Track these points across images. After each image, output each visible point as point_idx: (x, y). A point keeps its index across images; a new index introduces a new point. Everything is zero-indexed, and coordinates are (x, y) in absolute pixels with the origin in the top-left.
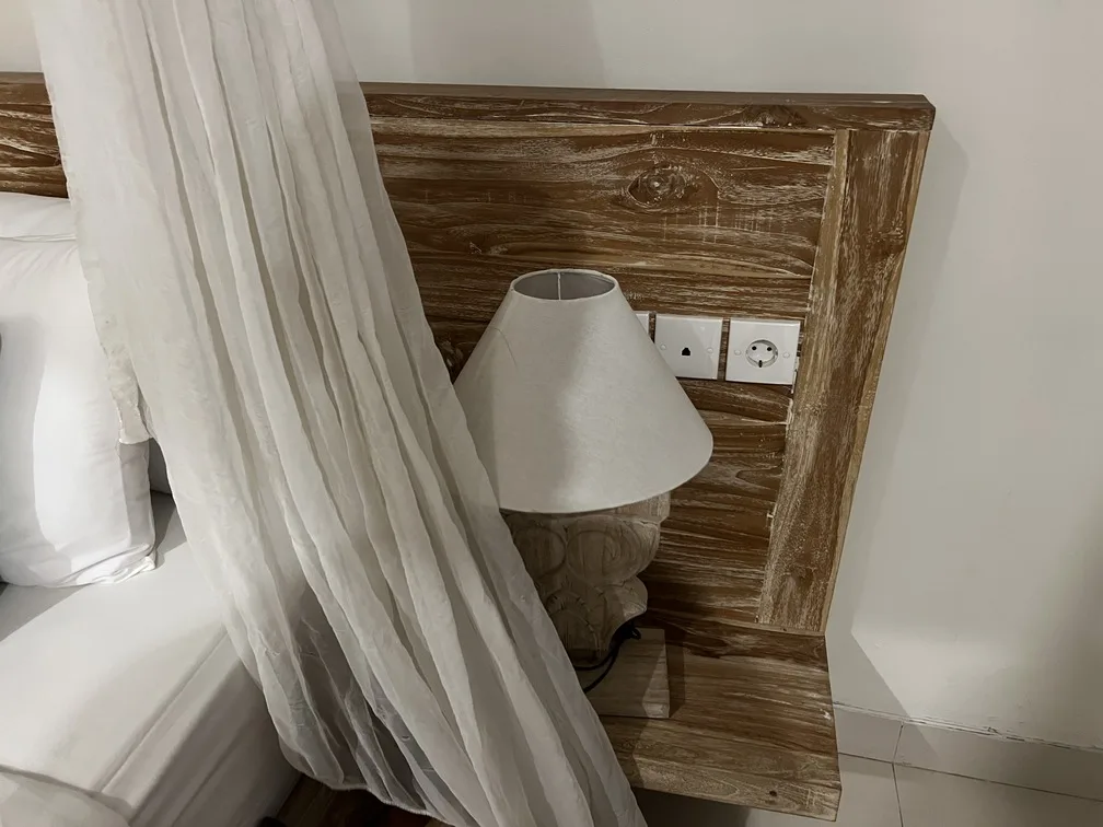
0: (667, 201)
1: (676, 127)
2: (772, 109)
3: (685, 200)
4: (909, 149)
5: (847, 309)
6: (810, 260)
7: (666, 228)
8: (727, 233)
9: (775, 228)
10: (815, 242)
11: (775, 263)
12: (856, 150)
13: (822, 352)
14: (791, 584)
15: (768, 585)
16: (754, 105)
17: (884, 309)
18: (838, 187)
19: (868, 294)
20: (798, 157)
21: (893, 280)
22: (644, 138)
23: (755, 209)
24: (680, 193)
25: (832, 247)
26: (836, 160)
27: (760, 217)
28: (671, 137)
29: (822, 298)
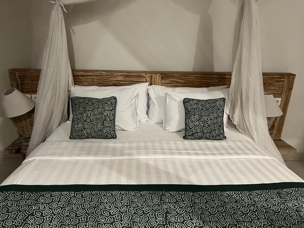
0: (267, 85)
1: (269, 77)
2: (280, 75)
3: (270, 85)
4: (293, 79)
5: (286, 96)
6: (282, 91)
7: (267, 88)
8: (274, 88)
9: (279, 87)
10: (283, 89)
11: (279, 91)
12: (288, 79)
13: (283, 101)
14: (277, 132)
15: (274, 133)
16: (278, 74)
17: (290, 96)
18: (286, 83)
19: (288, 94)
20: (282, 80)
21: (291, 93)
22: (266, 78)
23: (277, 85)
24: (269, 84)
25: (285, 89)
26: (286, 80)
27: (277, 86)
28: (269, 78)
29: (283, 95)
